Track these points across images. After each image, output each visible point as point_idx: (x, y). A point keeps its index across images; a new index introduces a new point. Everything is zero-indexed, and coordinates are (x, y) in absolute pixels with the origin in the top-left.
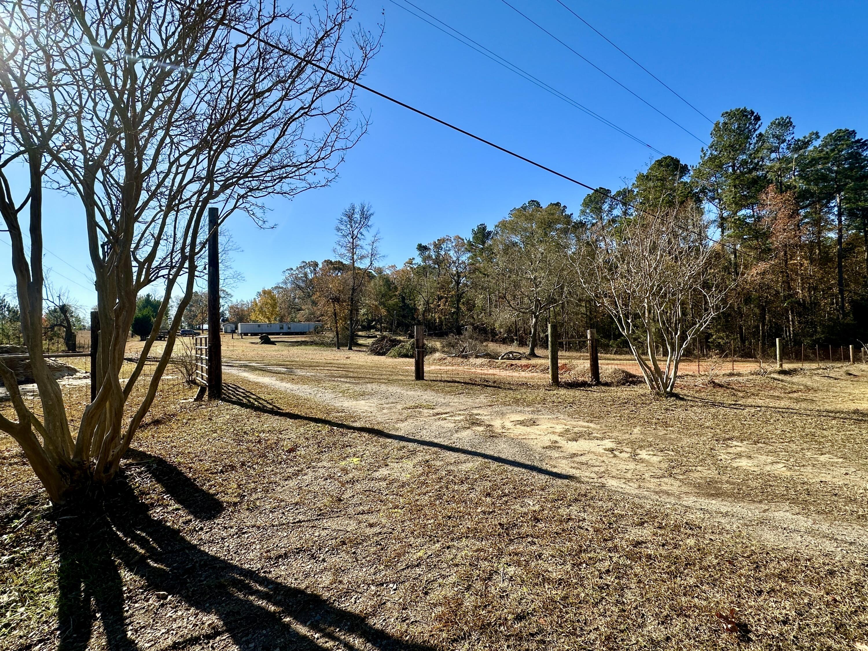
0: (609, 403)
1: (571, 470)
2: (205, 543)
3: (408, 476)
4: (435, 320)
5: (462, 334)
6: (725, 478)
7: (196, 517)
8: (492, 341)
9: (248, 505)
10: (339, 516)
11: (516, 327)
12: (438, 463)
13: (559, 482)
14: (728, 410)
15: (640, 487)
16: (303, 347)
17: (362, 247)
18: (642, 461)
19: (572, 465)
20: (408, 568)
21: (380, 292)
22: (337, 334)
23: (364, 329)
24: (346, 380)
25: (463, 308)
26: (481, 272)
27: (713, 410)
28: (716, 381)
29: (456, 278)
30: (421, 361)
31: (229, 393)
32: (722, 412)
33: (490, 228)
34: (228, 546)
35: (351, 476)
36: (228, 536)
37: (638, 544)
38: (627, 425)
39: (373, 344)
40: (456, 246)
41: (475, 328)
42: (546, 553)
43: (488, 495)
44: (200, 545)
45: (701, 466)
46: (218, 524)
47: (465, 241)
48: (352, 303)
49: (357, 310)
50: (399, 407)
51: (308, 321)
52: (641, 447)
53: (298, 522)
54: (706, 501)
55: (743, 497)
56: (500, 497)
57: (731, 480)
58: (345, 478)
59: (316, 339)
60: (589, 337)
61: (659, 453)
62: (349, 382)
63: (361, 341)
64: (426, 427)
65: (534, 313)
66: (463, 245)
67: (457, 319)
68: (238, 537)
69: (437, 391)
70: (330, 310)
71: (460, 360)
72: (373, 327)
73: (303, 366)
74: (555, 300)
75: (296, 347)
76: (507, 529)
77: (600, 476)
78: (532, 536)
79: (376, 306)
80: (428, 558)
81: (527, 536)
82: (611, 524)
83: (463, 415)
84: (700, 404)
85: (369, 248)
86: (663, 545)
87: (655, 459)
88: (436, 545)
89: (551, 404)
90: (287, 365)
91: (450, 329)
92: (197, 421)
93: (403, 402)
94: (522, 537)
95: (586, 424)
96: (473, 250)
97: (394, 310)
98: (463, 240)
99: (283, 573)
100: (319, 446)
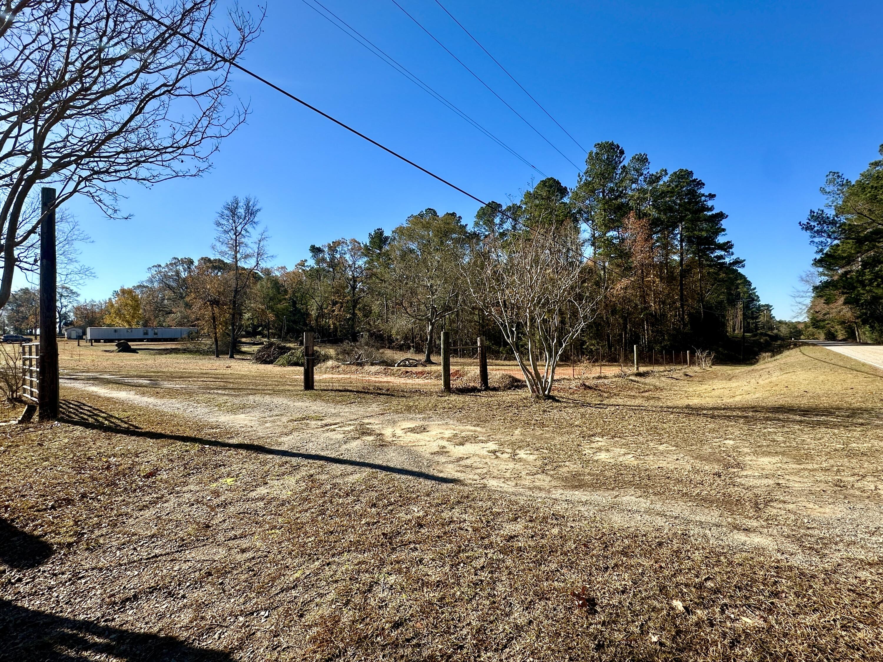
0: (495, 407)
1: (456, 473)
2: (24, 597)
3: (290, 493)
4: (329, 326)
5: (357, 341)
6: (587, 471)
7: (12, 567)
8: (389, 348)
9: (87, 544)
10: (205, 545)
11: (413, 334)
12: (324, 477)
13: (445, 486)
14: (594, 409)
15: (516, 484)
16: (173, 355)
17: (246, 245)
18: (520, 460)
19: (458, 469)
20: (282, 592)
21: (268, 295)
22: (216, 341)
23: (248, 335)
24: (223, 392)
25: (359, 314)
26: (377, 278)
27: (582, 410)
28: (587, 384)
29: (351, 282)
30: (310, 370)
31: (70, 412)
32: (589, 411)
33: (387, 233)
34: (57, 597)
35: (222, 498)
36: (57, 585)
37: (511, 538)
38: (510, 428)
39: (259, 351)
40: (352, 249)
41: (371, 335)
42: (427, 558)
43: (374, 505)
44: (17, 600)
45: (569, 461)
46: (44, 572)
47: (362, 245)
48: (234, 306)
49: (241, 315)
50: (284, 419)
51: (181, 325)
52: (520, 447)
53: (153, 557)
54: (571, 492)
55: (600, 487)
56: (385, 506)
57: (592, 472)
58: (216, 501)
59: (190, 346)
60: (479, 344)
61: (535, 452)
62: (227, 395)
63: (245, 349)
64: (313, 439)
65: (430, 320)
66: (360, 249)
67: (353, 325)
68: (71, 584)
69: (327, 401)
70: (208, 314)
71: (354, 368)
72: (260, 333)
73: (171, 377)
74: (450, 307)
75: (165, 356)
76: (390, 538)
77: (483, 477)
78: (414, 543)
79: (262, 310)
80: (306, 578)
81: (410, 542)
82: (488, 522)
83: (354, 425)
84: (572, 405)
85: (255, 247)
86: (532, 537)
87: (532, 457)
88: (316, 563)
89: (442, 410)
90: (151, 377)
91: (346, 335)
92: (21, 447)
93: (289, 414)
94: (405, 544)
95: (473, 428)
96: (370, 255)
97: (283, 314)
98: (359, 243)
99: (131, 618)
100: (186, 468)
